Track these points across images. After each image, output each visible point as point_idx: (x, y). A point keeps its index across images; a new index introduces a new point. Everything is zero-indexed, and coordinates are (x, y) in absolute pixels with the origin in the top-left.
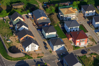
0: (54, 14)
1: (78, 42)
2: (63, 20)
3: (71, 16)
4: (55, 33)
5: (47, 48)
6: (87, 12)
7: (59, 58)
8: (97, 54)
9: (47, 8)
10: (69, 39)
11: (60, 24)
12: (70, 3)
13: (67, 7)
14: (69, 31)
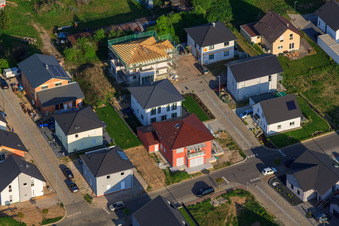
0: (92, 66)
1: (180, 155)
2: (125, 85)
3: (154, 66)
4: (98, 132)
5: (75, 185)
6: (208, 48)
7: (116, 218)
8: (247, 193)
9: (69, 45)
10: (148, 150)
11: (117, 99)
12: (147, 22)
13: (137, 39)
14: (149, 120)
